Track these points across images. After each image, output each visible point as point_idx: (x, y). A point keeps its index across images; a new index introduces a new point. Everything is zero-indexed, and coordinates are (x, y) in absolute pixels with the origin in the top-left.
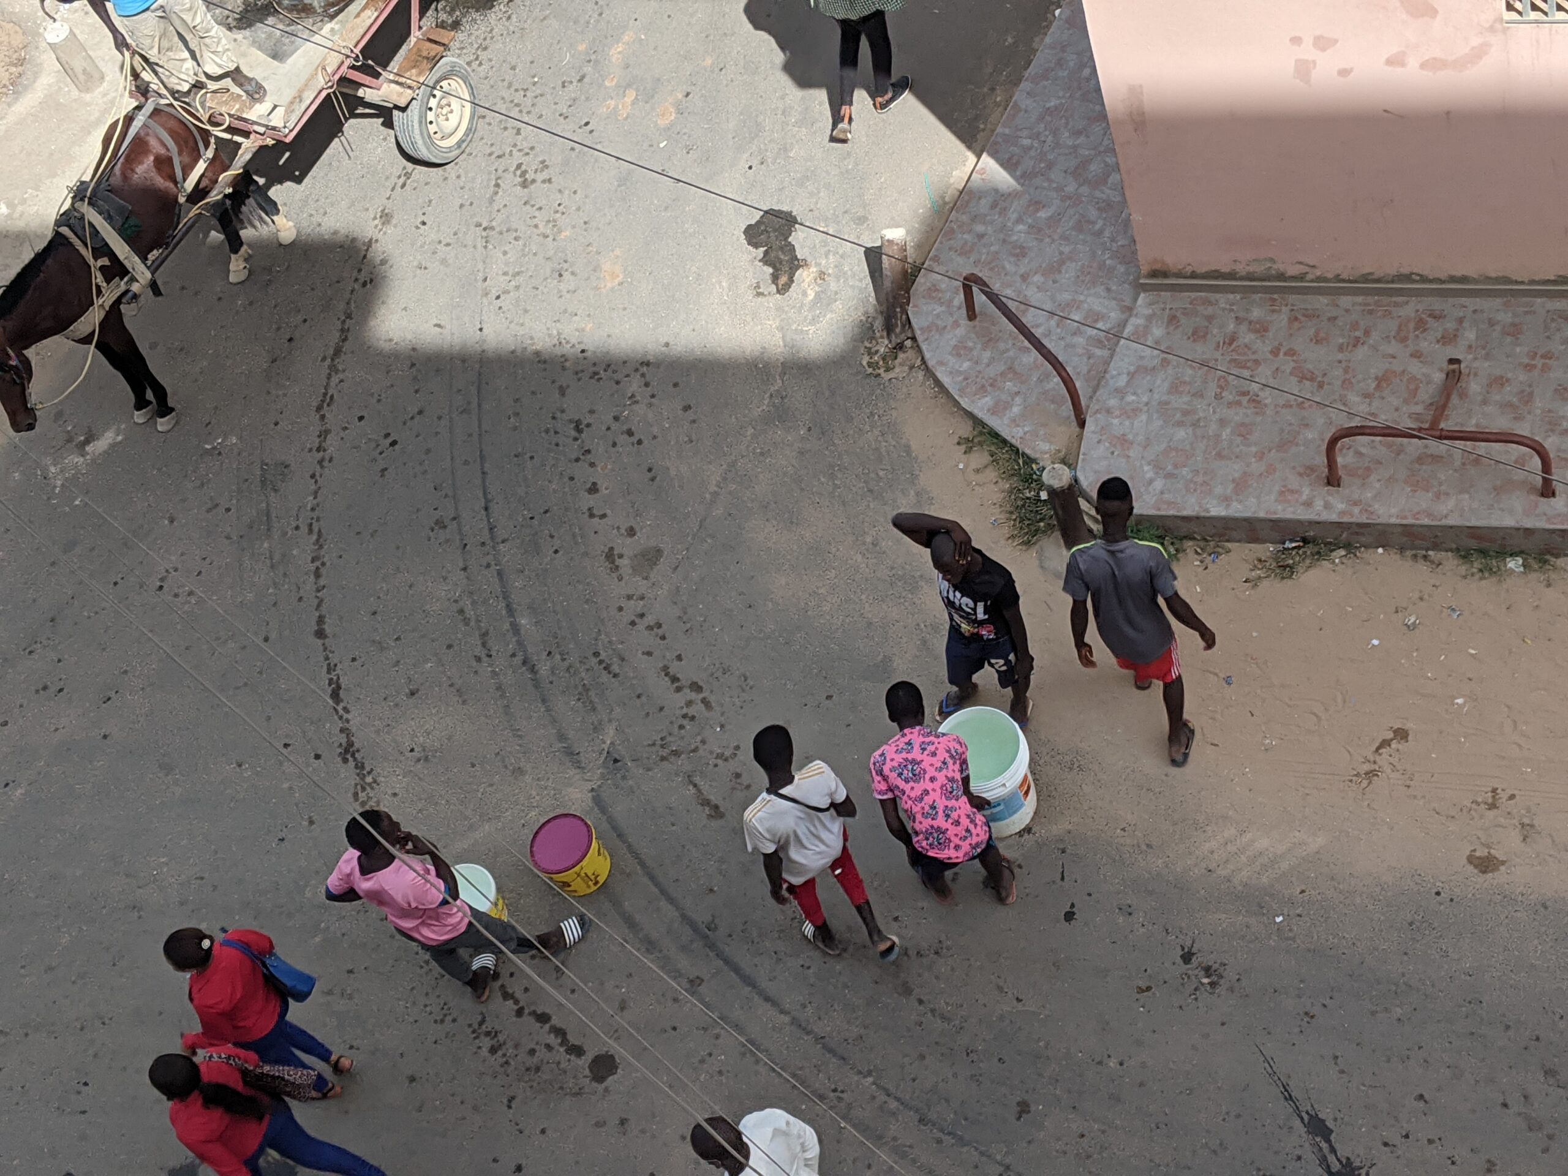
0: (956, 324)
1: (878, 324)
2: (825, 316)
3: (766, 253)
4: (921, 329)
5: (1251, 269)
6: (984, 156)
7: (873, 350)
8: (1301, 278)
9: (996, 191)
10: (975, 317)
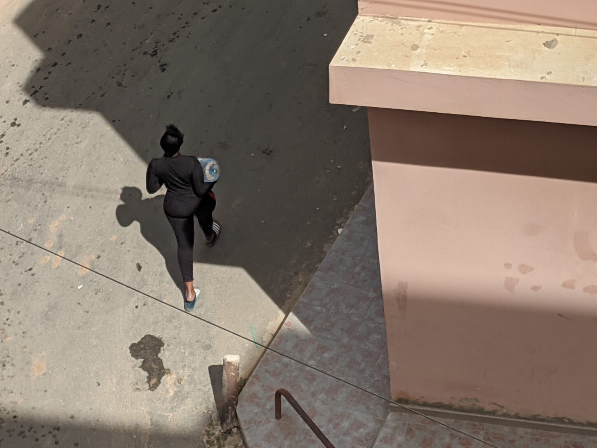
0: (268, 421)
1: (215, 415)
2: (180, 407)
3: (144, 362)
4: (245, 421)
5: (462, 404)
6: (291, 314)
7: (211, 433)
8: (493, 413)
9: (297, 337)
10: (280, 417)
